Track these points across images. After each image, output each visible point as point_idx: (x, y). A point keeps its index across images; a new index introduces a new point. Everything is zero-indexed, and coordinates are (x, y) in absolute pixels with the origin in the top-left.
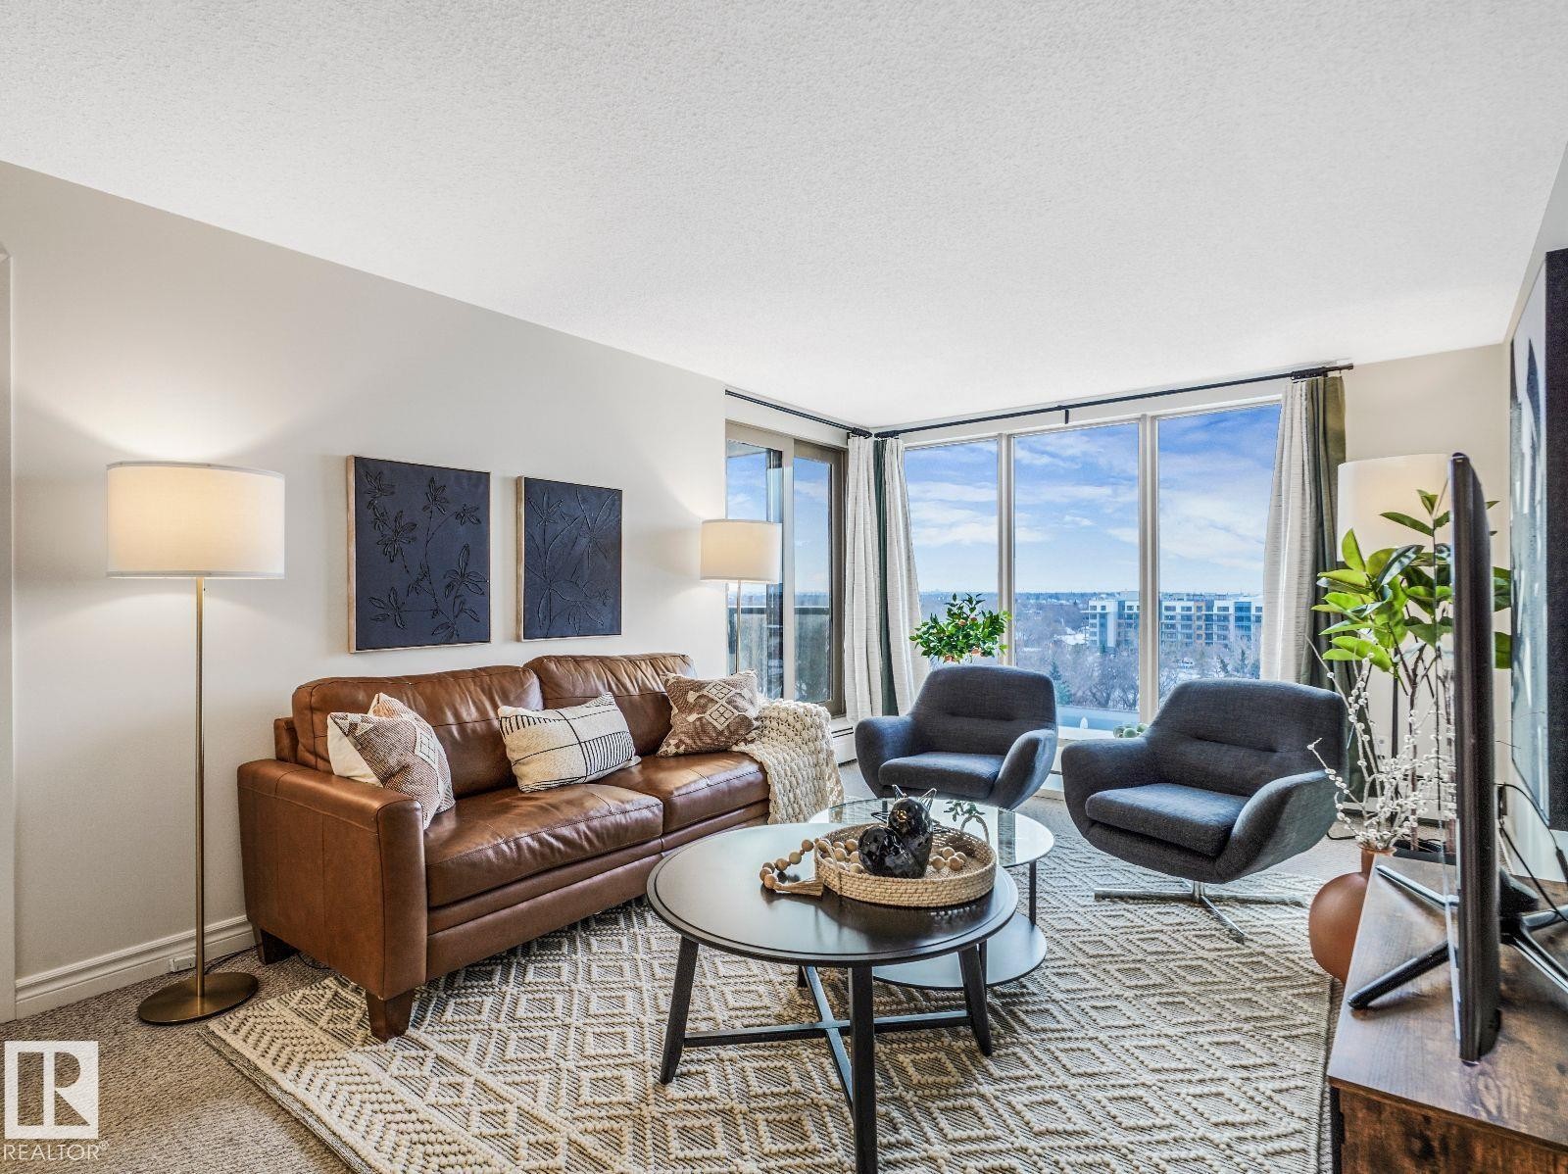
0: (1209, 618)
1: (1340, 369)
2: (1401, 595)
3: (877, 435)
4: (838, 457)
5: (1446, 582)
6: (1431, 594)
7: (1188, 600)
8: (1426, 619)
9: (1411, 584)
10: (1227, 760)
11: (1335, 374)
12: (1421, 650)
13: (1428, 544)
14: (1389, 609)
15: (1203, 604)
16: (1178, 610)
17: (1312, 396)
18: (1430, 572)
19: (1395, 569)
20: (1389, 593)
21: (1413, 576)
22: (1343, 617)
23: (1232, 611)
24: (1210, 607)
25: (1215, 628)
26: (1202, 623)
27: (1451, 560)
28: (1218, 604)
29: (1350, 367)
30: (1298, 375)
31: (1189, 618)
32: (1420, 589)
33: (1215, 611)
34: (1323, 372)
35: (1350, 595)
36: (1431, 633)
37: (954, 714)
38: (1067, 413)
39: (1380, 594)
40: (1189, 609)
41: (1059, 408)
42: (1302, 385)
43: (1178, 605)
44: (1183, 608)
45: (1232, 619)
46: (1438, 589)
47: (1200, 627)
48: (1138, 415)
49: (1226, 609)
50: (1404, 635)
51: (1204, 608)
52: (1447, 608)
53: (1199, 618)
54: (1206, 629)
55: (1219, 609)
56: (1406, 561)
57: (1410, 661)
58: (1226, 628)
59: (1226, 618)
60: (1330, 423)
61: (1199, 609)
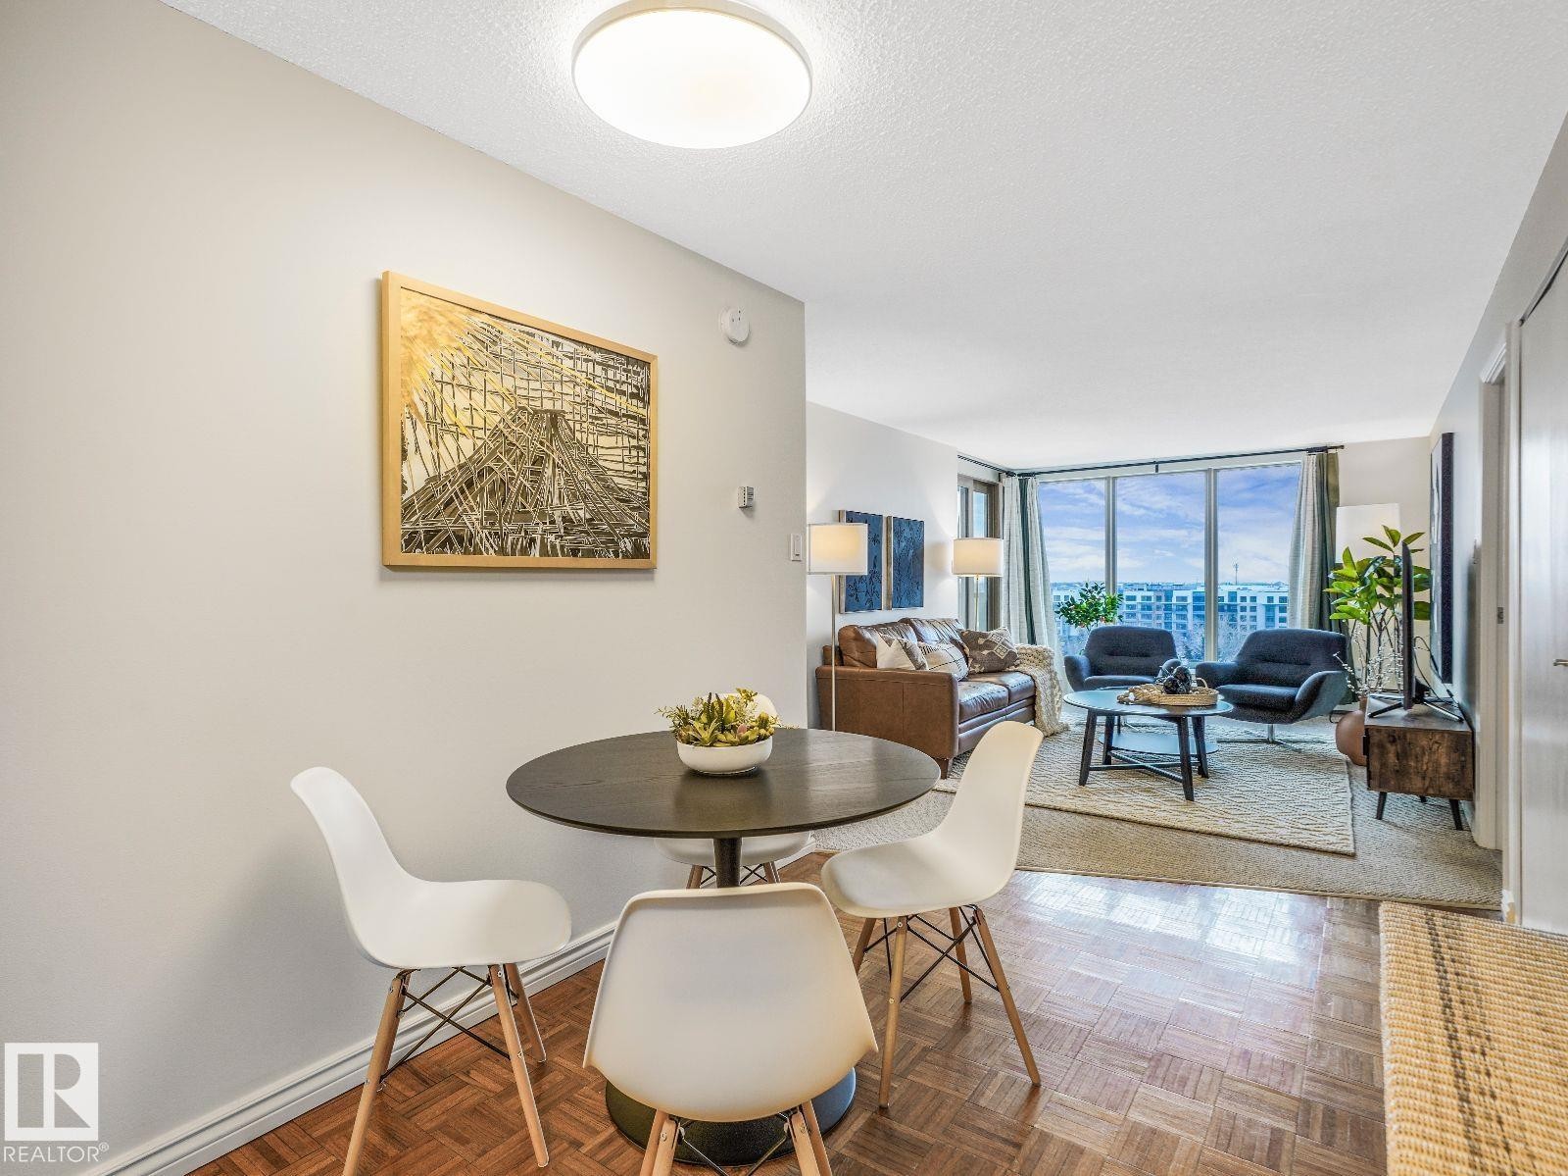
0: (1168, 608)
1: (1336, 448)
2: (1374, 583)
3: (1019, 475)
4: (991, 489)
5: (1398, 575)
6: (1392, 582)
7: (1148, 590)
8: (1387, 595)
9: (1380, 576)
10: (1285, 670)
11: (1331, 451)
12: (1384, 614)
13: (1390, 556)
14: (1368, 590)
15: (1163, 594)
16: (1139, 600)
17: (1320, 464)
18: (1391, 571)
19: (1371, 569)
20: (1368, 582)
21: (1381, 573)
22: (1343, 595)
23: (1190, 600)
24: (1169, 597)
25: (1174, 616)
26: (1162, 612)
27: (1401, 564)
28: (1176, 594)
29: (1342, 447)
30: (1310, 451)
31: (1149, 608)
32: (1385, 580)
33: (1174, 601)
34: (1325, 449)
35: (1345, 582)
36: (1390, 604)
37: (1112, 654)
38: (1157, 467)
39: (1363, 583)
40: (1149, 598)
41: (1154, 463)
42: (1314, 458)
43: (1139, 595)
44: (1143, 598)
45: (1190, 608)
46: (1396, 579)
47: (1158, 617)
48: (1206, 468)
49: (1184, 599)
50: (1375, 605)
51: (1163, 598)
52: (1398, 590)
53: (1158, 608)
54: (1166, 618)
55: (1179, 598)
56: (1377, 564)
57: (1379, 618)
58: (1184, 617)
59: (1184, 608)
60: (1331, 480)
61: (1159, 598)
